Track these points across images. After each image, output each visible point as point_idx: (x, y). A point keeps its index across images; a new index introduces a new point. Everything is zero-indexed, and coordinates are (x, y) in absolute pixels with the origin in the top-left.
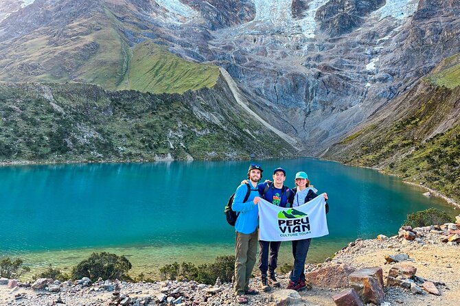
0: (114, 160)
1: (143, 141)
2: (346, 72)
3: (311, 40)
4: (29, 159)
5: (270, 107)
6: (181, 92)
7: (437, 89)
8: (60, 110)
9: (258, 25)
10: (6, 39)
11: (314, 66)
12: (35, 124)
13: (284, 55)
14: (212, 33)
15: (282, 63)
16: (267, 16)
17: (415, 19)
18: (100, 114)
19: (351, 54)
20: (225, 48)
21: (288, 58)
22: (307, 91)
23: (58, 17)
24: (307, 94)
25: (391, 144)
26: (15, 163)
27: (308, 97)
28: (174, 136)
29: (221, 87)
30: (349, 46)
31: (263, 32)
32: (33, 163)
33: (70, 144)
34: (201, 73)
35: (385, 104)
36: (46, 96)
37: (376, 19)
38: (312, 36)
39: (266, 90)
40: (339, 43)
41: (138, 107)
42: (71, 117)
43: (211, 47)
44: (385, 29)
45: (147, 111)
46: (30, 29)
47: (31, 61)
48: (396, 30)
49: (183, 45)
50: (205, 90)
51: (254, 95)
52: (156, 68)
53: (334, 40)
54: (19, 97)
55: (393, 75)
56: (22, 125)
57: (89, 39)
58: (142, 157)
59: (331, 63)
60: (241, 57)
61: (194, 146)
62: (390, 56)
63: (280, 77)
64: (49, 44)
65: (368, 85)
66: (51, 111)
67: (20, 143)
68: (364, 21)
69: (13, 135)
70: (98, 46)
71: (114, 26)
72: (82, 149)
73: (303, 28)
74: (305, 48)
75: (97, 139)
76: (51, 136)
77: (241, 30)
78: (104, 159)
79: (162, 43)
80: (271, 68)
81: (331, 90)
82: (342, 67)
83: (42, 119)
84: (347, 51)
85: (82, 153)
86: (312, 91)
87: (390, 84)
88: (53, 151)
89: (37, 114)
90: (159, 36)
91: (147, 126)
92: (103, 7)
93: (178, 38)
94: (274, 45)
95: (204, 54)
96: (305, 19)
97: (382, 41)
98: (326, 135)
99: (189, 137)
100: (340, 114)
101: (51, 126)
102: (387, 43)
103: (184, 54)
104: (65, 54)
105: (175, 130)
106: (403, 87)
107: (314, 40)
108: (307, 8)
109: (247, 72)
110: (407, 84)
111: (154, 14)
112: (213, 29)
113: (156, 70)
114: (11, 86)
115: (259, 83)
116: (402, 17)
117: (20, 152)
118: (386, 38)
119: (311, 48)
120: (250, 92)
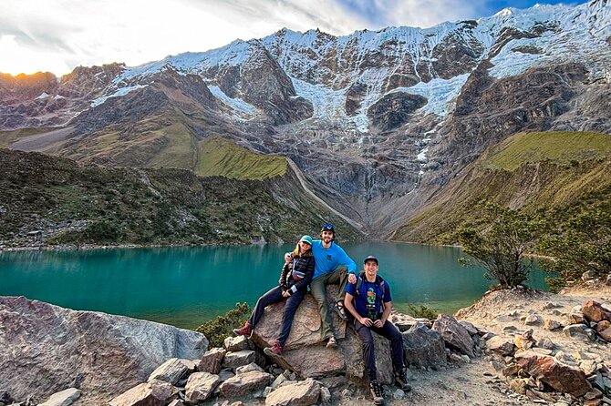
0: (214, 244)
1: (237, 225)
2: (400, 162)
3: (365, 134)
4: (134, 243)
5: (334, 194)
6: (261, 179)
7: (496, 173)
8: (157, 194)
9: (316, 121)
10: (76, 135)
11: (371, 157)
12: (136, 207)
13: (343, 148)
14: (275, 128)
15: (342, 155)
16: (323, 113)
17: (455, 115)
18: (194, 199)
19: (403, 146)
20: (289, 141)
21: (346, 150)
22: (366, 179)
23: (130, 114)
24: (367, 182)
25: (464, 223)
26: (121, 246)
27: (368, 185)
28: (262, 220)
29: (290, 174)
30: (400, 139)
31: (322, 127)
32: (140, 246)
33: (171, 228)
34: (269, 163)
35: (439, 189)
36: (143, 180)
37: (422, 115)
38: (366, 131)
39: (329, 179)
40: (391, 136)
41: (228, 192)
42: (168, 201)
43: (275, 141)
44: (430, 124)
45: (235, 196)
46: (101, 126)
47: (101, 155)
48: (440, 124)
49: (250, 139)
50: (278, 177)
51: (318, 183)
52: (226, 160)
53: (386, 134)
54: (118, 181)
55: (442, 163)
56: (124, 208)
57: (159, 134)
58: (239, 240)
59: (386, 153)
60: (304, 149)
61: (281, 229)
62: (438, 147)
63: (341, 166)
64: (120, 139)
65: (422, 172)
66: (149, 195)
67: (124, 227)
68: (411, 117)
69: (116, 219)
70: (168, 141)
71: (184, 122)
72: (184, 233)
73: (357, 124)
74: (361, 141)
75: (196, 222)
76: (153, 219)
77: (302, 126)
78: (205, 242)
79: (230, 138)
80: (332, 159)
81: (388, 178)
82: (395, 157)
83: (142, 203)
84: (399, 143)
85: (183, 236)
86: (371, 179)
87: (440, 171)
88: (156, 234)
89: (136, 197)
90: (226, 131)
91: (238, 210)
92: (172, 105)
93: (244, 133)
94: (333, 139)
95: (268, 147)
96: (358, 116)
97: (428, 134)
98: (389, 220)
99: (275, 221)
100: (399, 200)
101: (151, 210)
102: (433, 136)
103: (250, 147)
104: (137, 147)
105: (262, 214)
106: (453, 174)
107: (368, 134)
108: (359, 107)
109: (310, 163)
110: (456, 171)
111: (220, 112)
112: (276, 125)
113: (225, 162)
114: (110, 171)
115: (322, 172)
116: (443, 114)
117: (125, 235)
118: (432, 132)
119: (366, 141)
120: (314, 181)
